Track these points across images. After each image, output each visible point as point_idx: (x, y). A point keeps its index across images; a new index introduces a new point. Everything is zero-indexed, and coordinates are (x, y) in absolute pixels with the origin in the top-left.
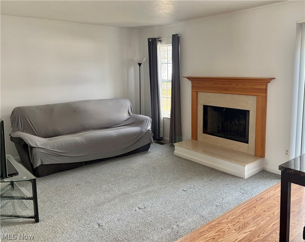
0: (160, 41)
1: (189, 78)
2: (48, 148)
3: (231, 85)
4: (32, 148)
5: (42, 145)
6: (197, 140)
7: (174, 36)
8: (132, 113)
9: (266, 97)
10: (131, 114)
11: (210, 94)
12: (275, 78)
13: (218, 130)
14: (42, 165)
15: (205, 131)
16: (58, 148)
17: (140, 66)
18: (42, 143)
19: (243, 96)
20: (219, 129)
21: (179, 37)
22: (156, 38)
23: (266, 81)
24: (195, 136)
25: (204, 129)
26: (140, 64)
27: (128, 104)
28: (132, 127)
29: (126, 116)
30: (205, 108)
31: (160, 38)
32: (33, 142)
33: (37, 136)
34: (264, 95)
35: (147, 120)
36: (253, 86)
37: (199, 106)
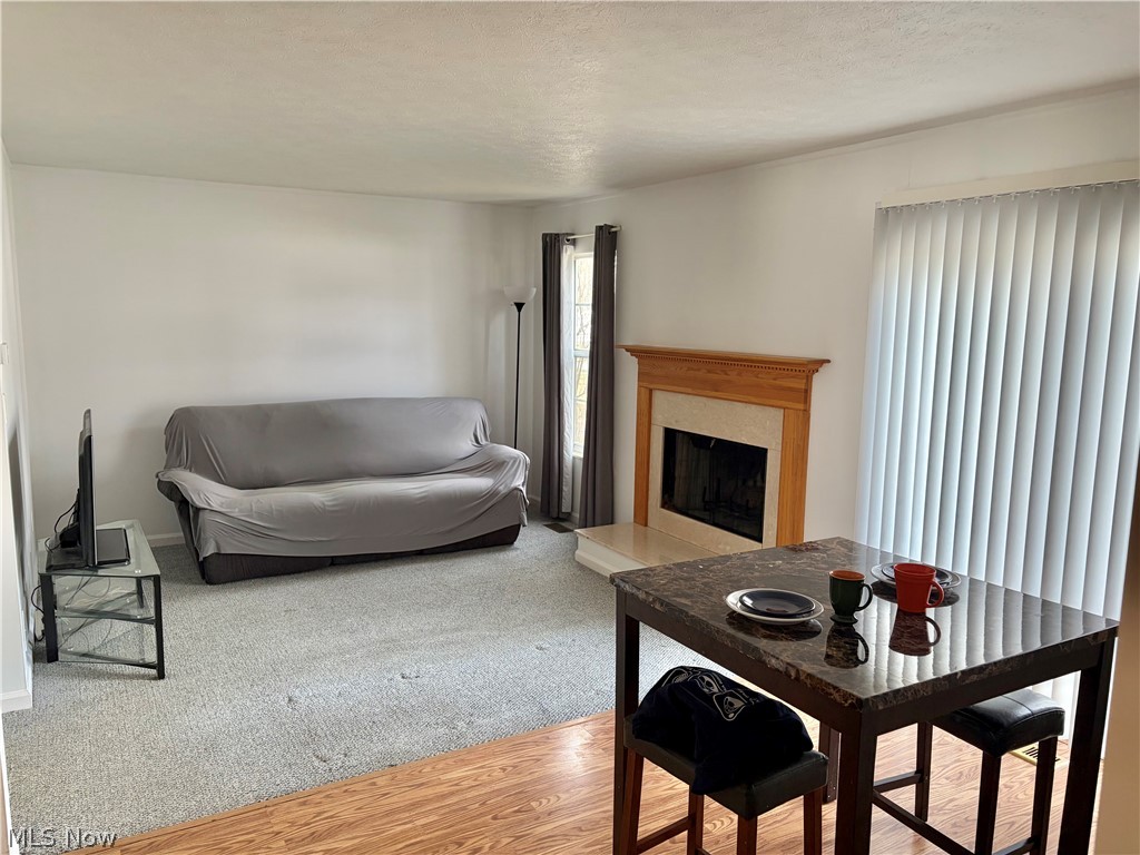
0: (574, 243)
1: (633, 351)
2: (236, 513)
3: (726, 374)
4: (198, 510)
5: (222, 505)
6: (646, 525)
7: (600, 229)
8: (487, 440)
9: (807, 412)
10: (483, 442)
11: (681, 396)
12: (829, 361)
13: (704, 499)
14: (218, 554)
15: (668, 502)
16: (260, 515)
17: (519, 310)
18: (223, 500)
19: (754, 407)
20: (707, 499)
21: (616, 232)
22: (557, 235)
23: (807, 370)
24: (642, 516)
25: (666, 496)
26: (519, 306)
27: (477, 414)
28: (472, 476)
29: (466, 446)
30: (671, 435)
31: (573, 235)
32: (202, 496)
33: (221, 482)
34: (801, 406)
35: (515, 462)
36: (775, 379)
37: (654, 428)
